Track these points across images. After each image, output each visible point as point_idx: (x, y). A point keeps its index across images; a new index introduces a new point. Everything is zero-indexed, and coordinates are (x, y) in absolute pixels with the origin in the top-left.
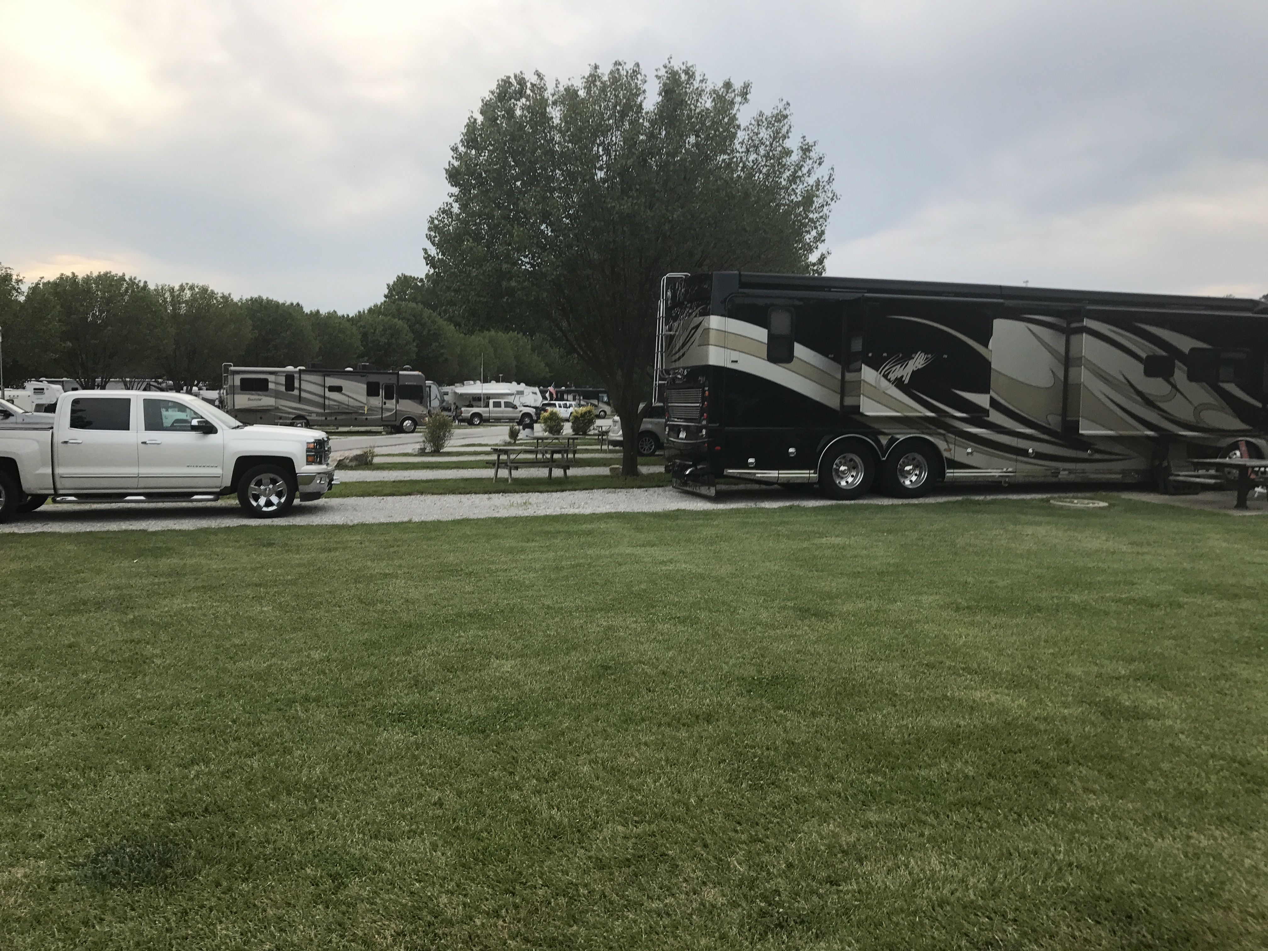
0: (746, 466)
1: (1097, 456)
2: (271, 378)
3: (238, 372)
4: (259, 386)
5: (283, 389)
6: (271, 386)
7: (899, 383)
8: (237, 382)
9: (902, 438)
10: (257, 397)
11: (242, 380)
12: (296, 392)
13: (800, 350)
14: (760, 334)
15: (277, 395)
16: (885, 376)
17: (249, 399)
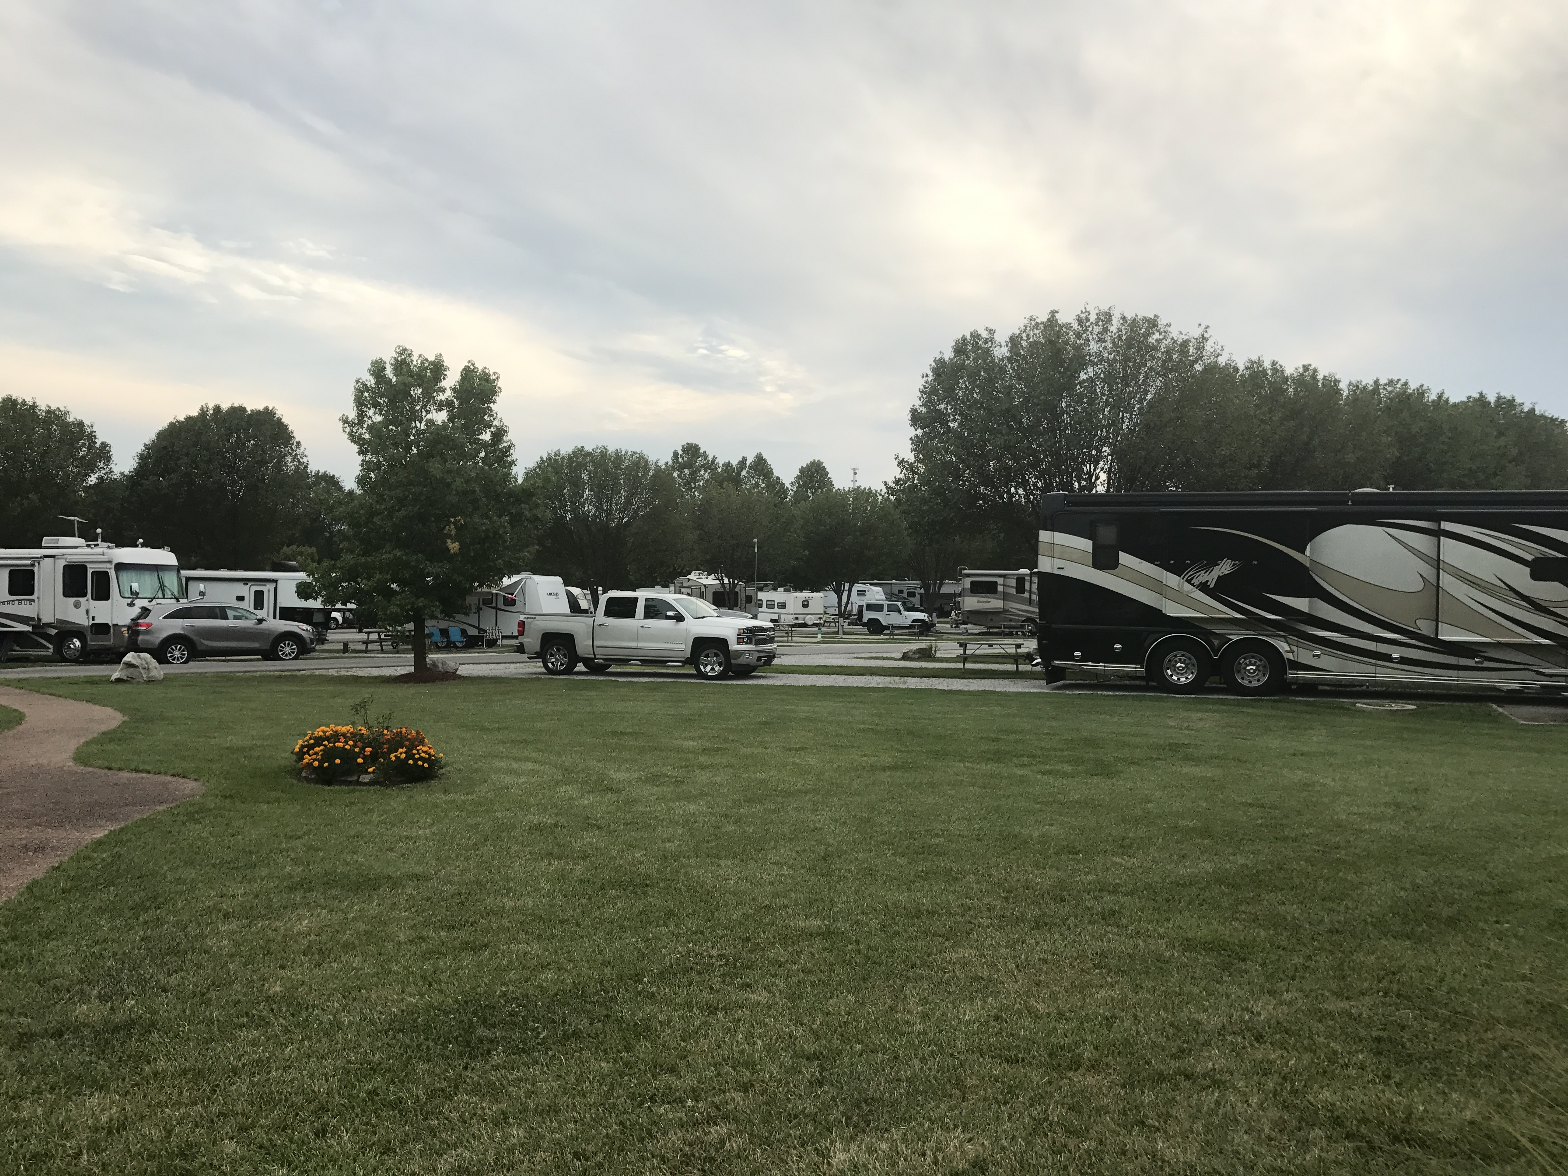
0: (1072, 658)
1: (1486, 664)
2: (1000, 581)
3: (968, 575)
4: (989, 588)
5: (1014, 591)
6: (1000, 588)
7: (1204, 588)
8: (968, 586)
9: (1235, 638)
10: (985, 599)
11: (972, 582)
12: (1026, 595)
13: (1125, 558)
14: (1086, 545)
15: (1006, 597)
16: (1189, 581)
17: (979, 602)
